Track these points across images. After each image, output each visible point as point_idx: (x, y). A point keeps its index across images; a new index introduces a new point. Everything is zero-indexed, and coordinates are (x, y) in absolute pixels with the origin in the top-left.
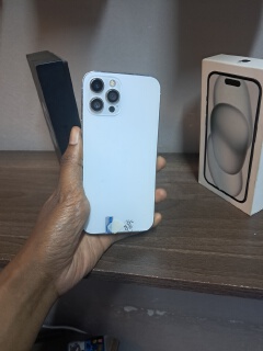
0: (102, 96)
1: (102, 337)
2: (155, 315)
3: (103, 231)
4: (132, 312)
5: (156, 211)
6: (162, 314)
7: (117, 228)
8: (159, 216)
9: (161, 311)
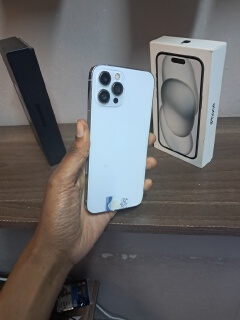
0: (109, 88)
1: (85, 281)
2: (129, 258)
3: (104, 210)
4: (109, 258)
5: (147, 177)
6: (134, 257)
7: (116, 206)
8: (149, 182)
9: (133, 254)
